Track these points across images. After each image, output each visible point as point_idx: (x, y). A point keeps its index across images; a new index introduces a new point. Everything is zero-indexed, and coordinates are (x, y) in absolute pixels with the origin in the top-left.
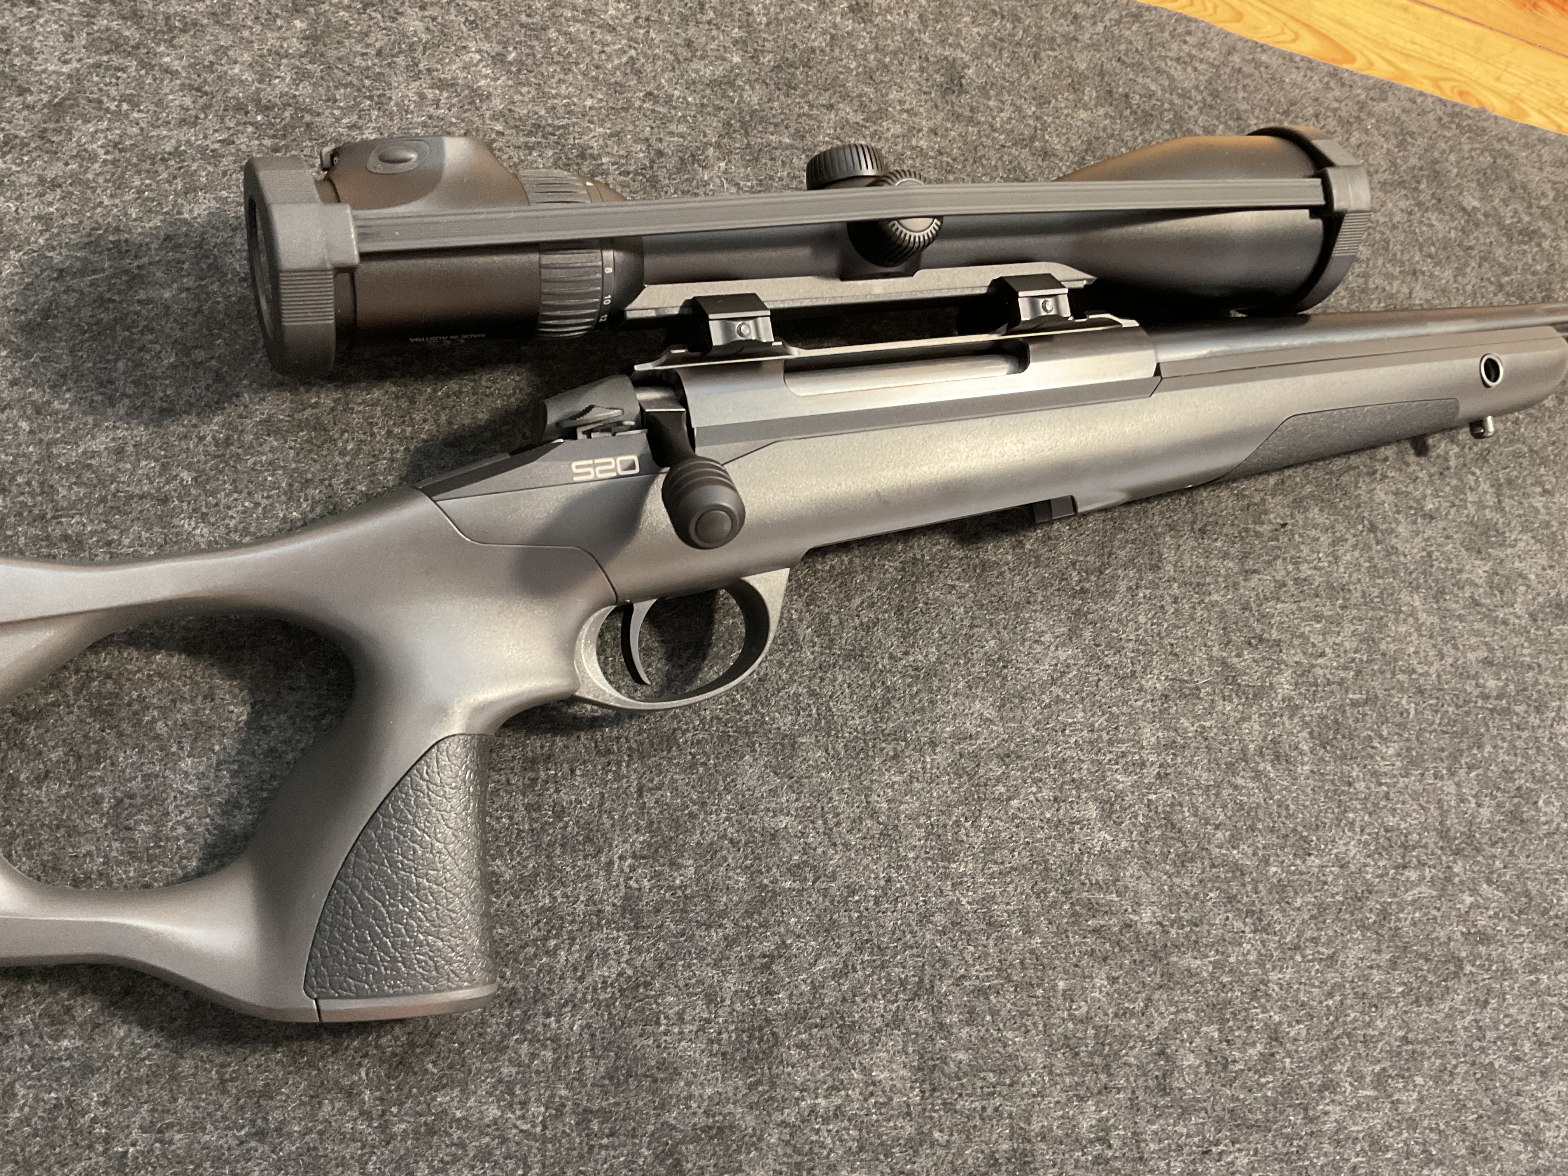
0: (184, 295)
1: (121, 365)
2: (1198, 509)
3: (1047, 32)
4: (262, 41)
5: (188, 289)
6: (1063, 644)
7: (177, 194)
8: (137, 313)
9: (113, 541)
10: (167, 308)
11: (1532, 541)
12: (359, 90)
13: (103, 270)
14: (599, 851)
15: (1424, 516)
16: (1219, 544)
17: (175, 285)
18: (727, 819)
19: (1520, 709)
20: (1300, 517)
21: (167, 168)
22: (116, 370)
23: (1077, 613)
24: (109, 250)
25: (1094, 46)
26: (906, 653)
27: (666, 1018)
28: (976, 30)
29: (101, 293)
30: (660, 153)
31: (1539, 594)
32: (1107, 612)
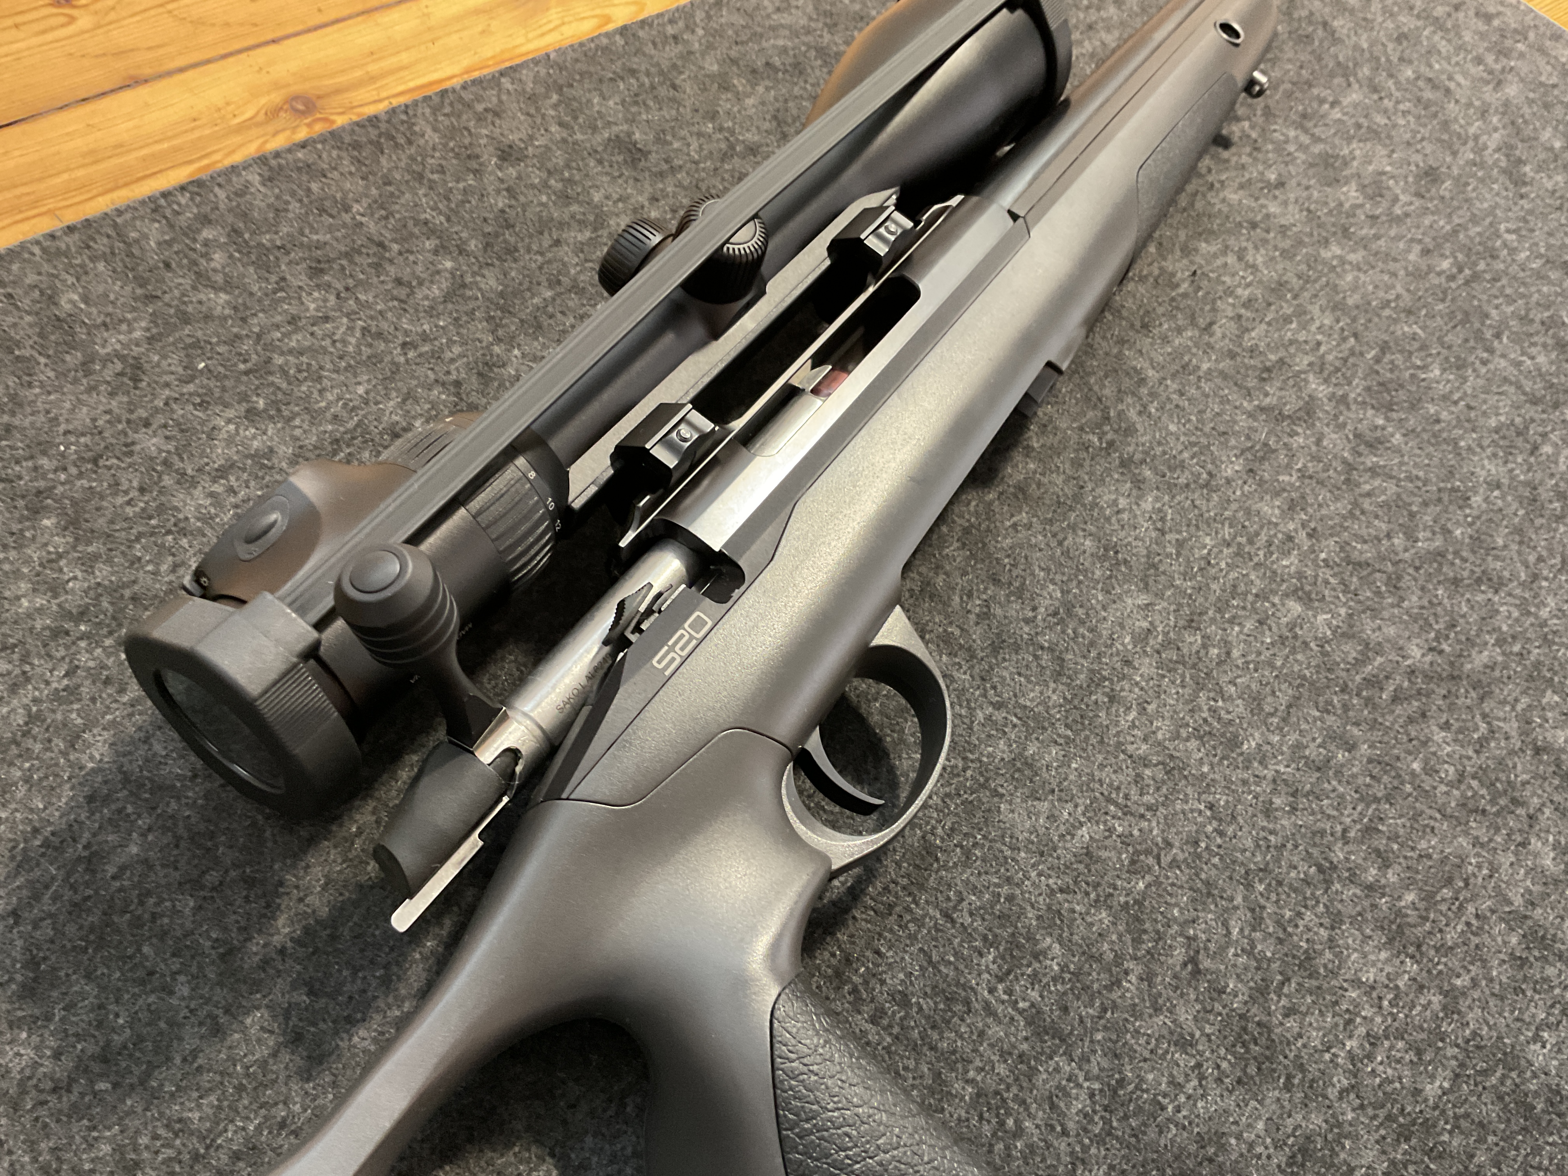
0: (150, 838)
1: (146, 949)
2: (1125, 313)
3: (665, 65)
4: (28, 561)
5: (150, 829)
6: (1139, 497)
7: (64, 754)
8: (120, 890)
9: (284, 1119)
10: (146, 862)
11: (1361, 145)
12: (152, 534)
13: (53, 878)
14: (967, 1003)
15: (1276, 187)
16: (1166, 326)
17: (135, 835)
18: (1040, 875)
19: (1482, 266)
20: (1199, 260)
21: (35, 739)
22: (147, 958)
23: (1124, 464)
24: (43, 855)
25: (710, 47)
26: (1034, 609)
27: (1165, 1096)
28: (611, 103)
29: (70, 901)
30: (458, 384)
31: (1406, 177)
32: (1143, 445)
